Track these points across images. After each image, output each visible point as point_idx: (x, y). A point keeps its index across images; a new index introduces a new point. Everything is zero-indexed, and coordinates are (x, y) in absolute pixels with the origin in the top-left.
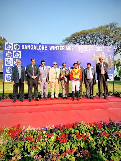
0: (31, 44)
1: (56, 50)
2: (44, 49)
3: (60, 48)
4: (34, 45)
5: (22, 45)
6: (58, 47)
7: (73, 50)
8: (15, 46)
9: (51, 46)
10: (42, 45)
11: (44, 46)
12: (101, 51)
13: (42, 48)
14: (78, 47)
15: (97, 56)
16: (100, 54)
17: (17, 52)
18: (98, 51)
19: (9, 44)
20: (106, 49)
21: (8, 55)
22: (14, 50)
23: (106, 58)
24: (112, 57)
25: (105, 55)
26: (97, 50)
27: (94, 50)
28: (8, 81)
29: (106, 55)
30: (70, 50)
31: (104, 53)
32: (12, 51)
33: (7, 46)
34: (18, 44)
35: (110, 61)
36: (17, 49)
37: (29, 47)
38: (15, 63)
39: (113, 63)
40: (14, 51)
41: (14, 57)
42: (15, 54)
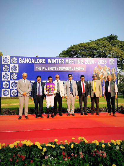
0: (29, 58)
1: (55, 63)
2: (42, 63)
3: (60, 61)
4: (31, 58)
5: (20, 59)
6: (57, 60)
7: (73, 63)
8: (12, 60)
9: (50, 59)
10: (40, 58)
11: (42, 59)
12: (103, 63)
13: (41, 61)
14: (78, 60)
15: (99, 69)
16: (102, 67)
17: (14, 66)
18: (100, 64)
19: (6, 58)
20: (108, 62)
21: (5, 69)
22: (11, 63)
23: (108, 71)
24: (115, 70)
25: (107, 68)
26: (98, 63)
27: (96, 62)
28: (5, 96)
29: (109, 68)
30: (70, 63)
31: (106, 66)
32: (9, 65)
33: (4, 60)
34: (15, 57)
35: (113, 75)
36: (14, 63)
37: (27, 61)
38: (12, 77)
39: (116, 77)
40: (11, 65)
41: (11, 71)
42: (12, 68)
